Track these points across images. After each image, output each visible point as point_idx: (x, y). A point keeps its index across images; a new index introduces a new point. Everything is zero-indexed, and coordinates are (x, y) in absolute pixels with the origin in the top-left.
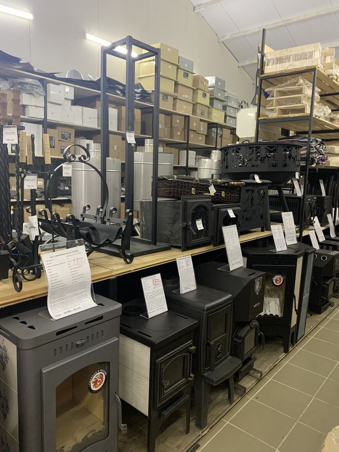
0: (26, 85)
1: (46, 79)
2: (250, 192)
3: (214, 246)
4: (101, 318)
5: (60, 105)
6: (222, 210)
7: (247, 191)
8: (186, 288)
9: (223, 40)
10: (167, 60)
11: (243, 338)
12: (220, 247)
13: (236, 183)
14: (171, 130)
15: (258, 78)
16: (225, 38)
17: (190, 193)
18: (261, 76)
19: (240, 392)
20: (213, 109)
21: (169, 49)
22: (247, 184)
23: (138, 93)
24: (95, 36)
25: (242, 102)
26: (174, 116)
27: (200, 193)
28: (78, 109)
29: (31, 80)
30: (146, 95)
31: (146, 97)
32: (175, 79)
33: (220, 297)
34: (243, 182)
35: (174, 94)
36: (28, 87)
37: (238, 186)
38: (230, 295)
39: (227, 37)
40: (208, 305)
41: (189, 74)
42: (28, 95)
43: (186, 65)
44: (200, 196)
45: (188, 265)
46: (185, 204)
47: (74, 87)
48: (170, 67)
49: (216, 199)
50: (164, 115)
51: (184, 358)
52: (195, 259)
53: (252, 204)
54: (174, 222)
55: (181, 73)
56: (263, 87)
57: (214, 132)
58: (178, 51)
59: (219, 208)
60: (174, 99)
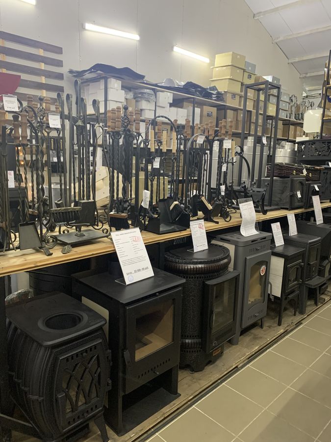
0: (144, 94)
1: (156, 88)
2: (325, 174)
3: (305, 209)
4: (265, 238)
5: (164, 107)
6: (312, 185)
7: (324, 173)
8: (292, 233)
9: (276, 41)
10: (237, 66)
11: (325, 267)
12: (311, 210)
13: (319, 168)
14: (236, 123)
15: (324, 88)
16: (279, 40)
17: (292, 174)
18: (327, 86)
19: (321, 301)
20: (270, 104)
21: (238, 57)
22: (326, 168)
23: (214, 95)
24: (179, 47)
25: (292, 96)
26: (239, 111)
27: (298, 174)
28: (174, 109)
29: (148, 90)
30: (220, 96)
31: (220, 97)
32: (241, 81)
33: (314, 239)
34: (323, 167)
35: (240, 93)
36: (146, 96)
37: (320, 170)
38: (320, 238)
39: (281, 39)
40: (310, 241)
41: (252, 76)
42: (146, 102)
43: (250, 68)
44: (298, 176)
45: (293, 219)
46: (292, 181)
47: (173, 93)
48: (238, 71)
49: (307, 178)
50: (233, 111)
51: (297, 269)
52: (296, 216)
53: (326, 182)
54: (283, 192)
55: (246, 75)
56: (328, 94)
57: (269, 124)
58: (245, 57)
59: (310, 184)
60: (240, 97)
